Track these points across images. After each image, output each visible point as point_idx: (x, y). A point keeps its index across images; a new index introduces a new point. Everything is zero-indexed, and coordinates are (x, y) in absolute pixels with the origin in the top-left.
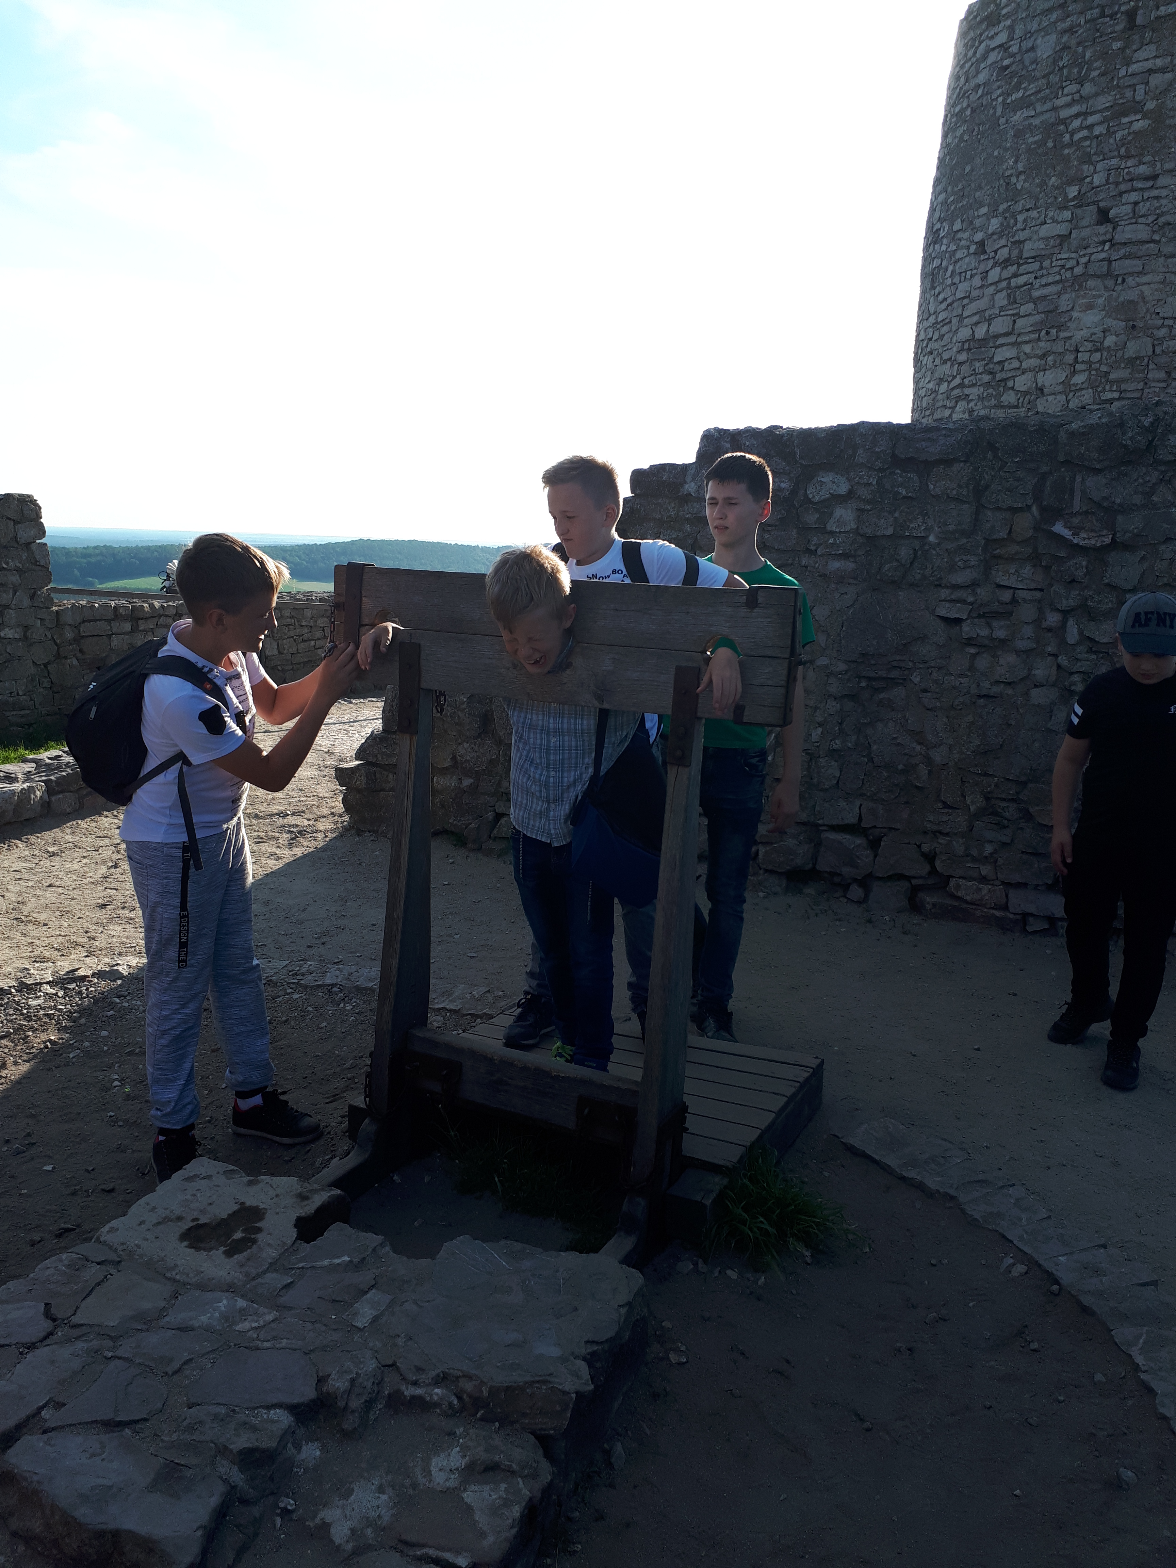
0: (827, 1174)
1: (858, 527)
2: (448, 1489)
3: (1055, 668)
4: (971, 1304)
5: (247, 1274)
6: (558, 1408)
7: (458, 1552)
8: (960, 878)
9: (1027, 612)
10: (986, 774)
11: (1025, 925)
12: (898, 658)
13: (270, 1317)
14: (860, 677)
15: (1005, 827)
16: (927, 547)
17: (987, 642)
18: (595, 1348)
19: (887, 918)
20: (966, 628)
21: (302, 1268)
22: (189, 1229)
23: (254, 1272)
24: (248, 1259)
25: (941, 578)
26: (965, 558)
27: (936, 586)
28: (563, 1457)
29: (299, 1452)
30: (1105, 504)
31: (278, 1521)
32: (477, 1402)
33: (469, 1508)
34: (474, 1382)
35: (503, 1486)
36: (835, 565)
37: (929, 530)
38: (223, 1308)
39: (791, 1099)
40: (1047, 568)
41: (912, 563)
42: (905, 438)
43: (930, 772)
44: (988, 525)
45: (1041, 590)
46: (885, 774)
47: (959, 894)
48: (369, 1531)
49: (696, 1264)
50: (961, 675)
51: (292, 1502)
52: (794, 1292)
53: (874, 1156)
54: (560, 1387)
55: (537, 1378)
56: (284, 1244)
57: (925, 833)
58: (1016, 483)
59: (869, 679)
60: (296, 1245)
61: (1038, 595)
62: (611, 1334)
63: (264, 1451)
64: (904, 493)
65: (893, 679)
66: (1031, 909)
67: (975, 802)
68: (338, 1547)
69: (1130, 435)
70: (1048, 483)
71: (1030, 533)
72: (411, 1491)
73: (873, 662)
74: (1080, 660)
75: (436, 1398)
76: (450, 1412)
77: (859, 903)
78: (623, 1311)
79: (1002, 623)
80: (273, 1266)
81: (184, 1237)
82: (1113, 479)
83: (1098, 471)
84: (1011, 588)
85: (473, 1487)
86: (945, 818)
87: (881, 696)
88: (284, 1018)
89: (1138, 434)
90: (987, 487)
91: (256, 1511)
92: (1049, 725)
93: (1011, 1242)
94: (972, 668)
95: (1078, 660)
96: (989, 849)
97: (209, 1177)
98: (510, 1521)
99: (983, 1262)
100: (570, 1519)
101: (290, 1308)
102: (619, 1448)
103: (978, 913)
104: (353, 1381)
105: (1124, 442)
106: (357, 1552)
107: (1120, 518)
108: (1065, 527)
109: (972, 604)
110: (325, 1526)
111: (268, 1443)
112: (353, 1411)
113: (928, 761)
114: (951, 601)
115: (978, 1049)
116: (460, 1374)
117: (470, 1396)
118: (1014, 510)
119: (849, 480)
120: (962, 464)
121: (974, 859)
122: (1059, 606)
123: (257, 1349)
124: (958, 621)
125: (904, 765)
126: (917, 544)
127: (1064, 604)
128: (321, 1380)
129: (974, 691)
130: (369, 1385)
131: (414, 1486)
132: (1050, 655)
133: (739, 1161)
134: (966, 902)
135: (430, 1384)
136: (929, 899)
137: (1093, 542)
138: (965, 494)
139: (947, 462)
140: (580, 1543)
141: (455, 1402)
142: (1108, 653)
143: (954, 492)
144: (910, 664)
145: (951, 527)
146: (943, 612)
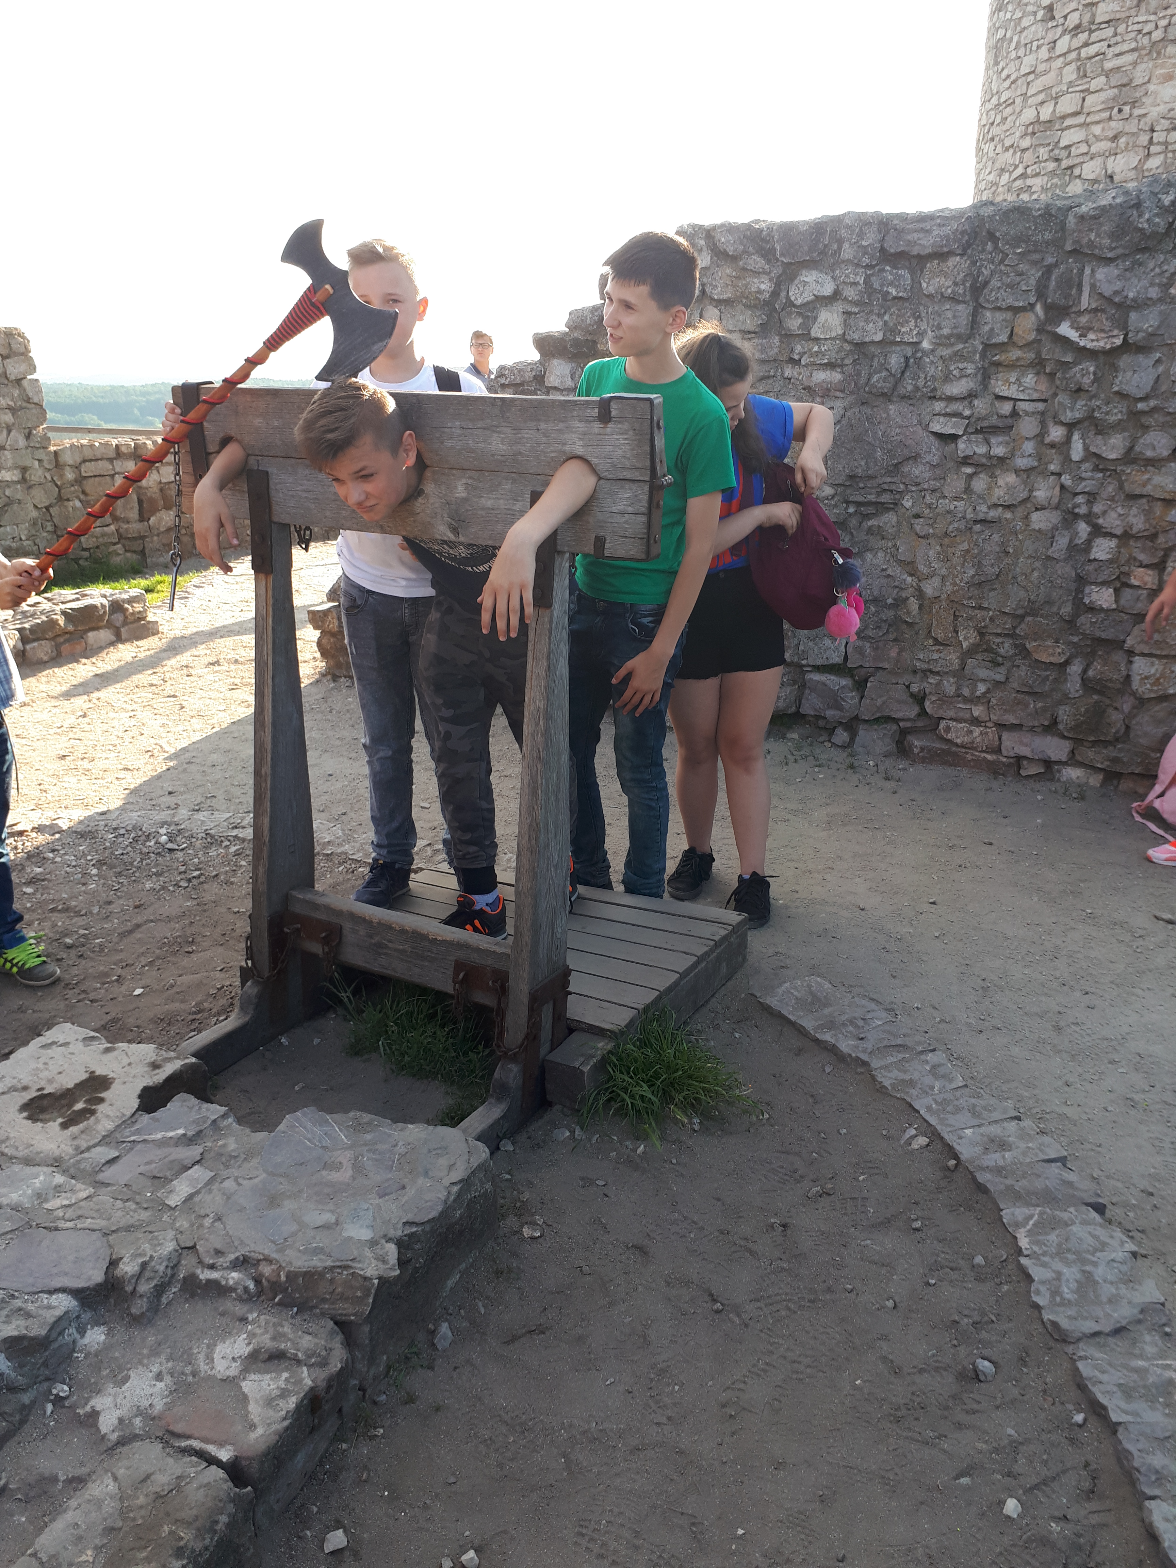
0: (737, 1035)
1: (844, 333)
2: (228, 1377)
3: (1058, 489)
4: (861, 1178)
5: (77, 1148)
6: (359, 1294)
7: (221, 1445)
8: (951, 719)
9: (1028, 427)
10: (980, 608)
11: (1019, 768)
12: (889, 480)
13: (84, 1195)
14: (847, 502)
15: (999, 665)
16: (919, 355)
17: (984, 461)
18: (414, 1229)
19: (871, 763)
20: (961, 445)
21: (134, 1141)
22: (31, 1100)
23: (84, 1145)
24: (82, 1132)
25: (935, 389)
26: (961, 366)
27: (930, 398)
28: (367, 1342)
29: (83, 1336)
30: (1117, 300)
31: (49, 1408)
32: (276, 1287)
33: (245, 1397)
34: (273, 1267)
35: (285, 1375)
36: (821, 376)
37: (921, 334)
38: (38, 1185)
39: (700, 959)
40: (1052, 376)
41: (903, 373)
42: (896, 230)
43: (921, 607)
44: (987, 328)
45: (1045, 401)
46: (873, 609)
47: (949, 737)
48: (138, 1421)
49: (573, 1132)
50: (957, 498)
51: (66, 1388)
52: (674, 1161)
53: (790, 1017)
54: (362, 1273)
55: (338, 1264)
56: (124, 1115)
57: (915, 672)
58: (1018, 279)
59: (858, 504)
60: (137, 1116)
61: (1041, 406)
62: (434, 1214)
63: (32, 1339)
64: (894, 293)
65: (884, 503)
66: (1025, 751)
67: (967, 638)
68: (103, 1437)
69: (1147, 216)
70: (1053, 277)
71: (1033, 336)
72: (190, 1379)
73: (861, 485)
74: (1085, 479)
75: (231, 1282)
76: (245, 1297)
77: (844, 747)
78: (455, 1189)
79: (1001, 439)
80: (106, 1140)
81: (24, 1107)
82: (1126, 270)
83: (1109, 261)
84: (1011, 399)
85: (253, 1376)
86: (936, 656)
87: (870, 523)
88: (214, 873)
89: (1157, 215)
90: (986, 283)
91: (26, 1398)
92: (1049, 553)
93: (918, 1112)
94: (968, 490)
95: (1083, 479)
96: (982, 688)
97: (66, 1044)
98: (284, 1413)
99: (884, 1132)
100: (375, 1403)
101: (108, 1185)
102: (444, 1328)
103: (969, 757)
104: (144, 1265)
105: (1140, 226)
106: (122, 1442)
107: (1133, 315)
108: (1072, 327)
109: (968, 418)
110: (94, 1414)
111: (38, 1330)
112: (141, 1296)
113: (920, 594)
114: (946, 415)
115: (934, 903)
116: (261, 1257)
117: (268, 1281)
118: (1016, 310)
119: (834, 279)
120: (958, 258)
121: (966, 700)
122: (1062, 419)
123: (56, 1229)
124: (954, 438)
125: (894, 599)
126: (909, 351)
127: (1069, 416)
128: (113, 1263)
129: (970, 515)
130: (162, 1268)
131: (194, 1374)
132: (1053, 474)
133: (626, 1026)
134: (957, 745)
135: (227, 1268)
136: (917, 743)
137: (1102, 344)
138: (961, 292)
139: (941, 256)
140: (383, 1427)
141: (251, 1286)
142: (1115, 470)
143: (949, 291)
144: (902, 486)
145: (946, 331)
146: (936, 427)
